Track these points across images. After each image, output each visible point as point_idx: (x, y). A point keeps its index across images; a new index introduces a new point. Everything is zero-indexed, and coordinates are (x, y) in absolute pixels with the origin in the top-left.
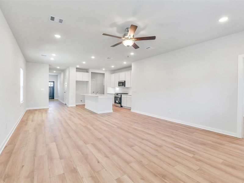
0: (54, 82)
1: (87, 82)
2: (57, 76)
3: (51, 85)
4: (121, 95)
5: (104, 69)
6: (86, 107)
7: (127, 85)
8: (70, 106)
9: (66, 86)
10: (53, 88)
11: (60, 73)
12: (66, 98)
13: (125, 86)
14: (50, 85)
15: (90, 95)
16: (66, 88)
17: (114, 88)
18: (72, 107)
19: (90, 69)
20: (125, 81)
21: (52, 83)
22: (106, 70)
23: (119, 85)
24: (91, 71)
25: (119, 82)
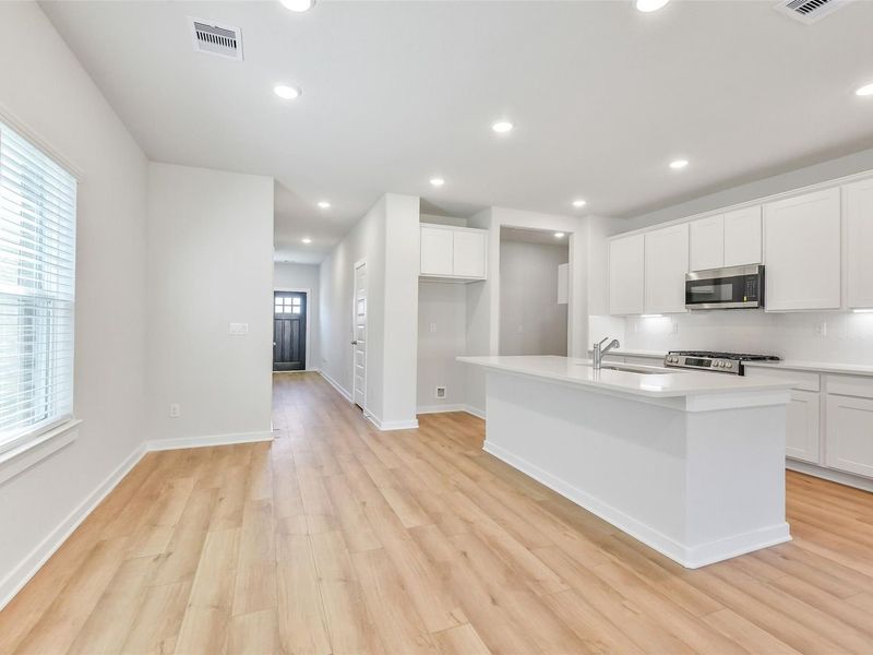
0: (303, 295)
1: (475, 285)
2: (317, 267)
3: (292, 306)
4: (741, 367)
5: (579, 203)
6: (489, 446)
7: (778, 297)
8: (386, 425)
9: (362, 308)
10: (302, 319)
11: (330, 252)
12: (360, 372)
13: (762, 304)
14: (279, 310)
15: (494, 360)
16: (361, 319)
17: (629, 317)
18: (396, 435)
19: (493, 208)
20: (762, 269)
21: (298, 301)
22: (580, 216)
23: (690, 298)
24: (501, 217)
25: (694, 277)
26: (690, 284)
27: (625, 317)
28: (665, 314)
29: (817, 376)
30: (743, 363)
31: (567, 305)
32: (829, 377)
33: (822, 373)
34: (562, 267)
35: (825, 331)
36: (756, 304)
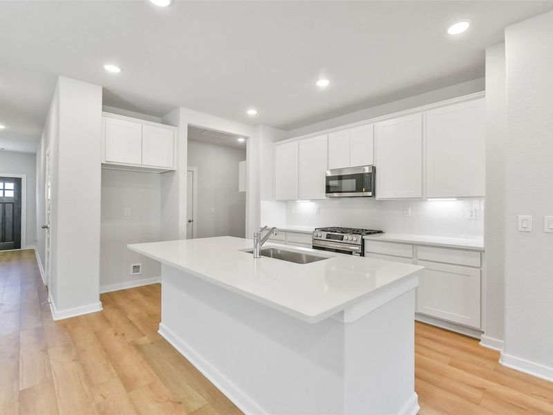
0: (18, 182)
1: (167, 174)
2: (33, 156)
3: (6, 190)
4: (363, 240)
5: (252, 112)
7: (385, 188)
10: (16, 203)
13: (374, 194)
17: (288, 202)
19: (181, 109)
20: (374, 169)
21: (10, 186)
22: (253, 124)
23: (329, 189)
24: (187, 118)
25: (329, 174)
26: (328, 179)
27: (286, 202)
28: (312, 200)
29: (411, 246)
30: (364, 237)
31: (245, 192)
32: (419, 247)
33: (415, 245)
34: (242, 164)
35: (410, 212)
36: (370, 194)
